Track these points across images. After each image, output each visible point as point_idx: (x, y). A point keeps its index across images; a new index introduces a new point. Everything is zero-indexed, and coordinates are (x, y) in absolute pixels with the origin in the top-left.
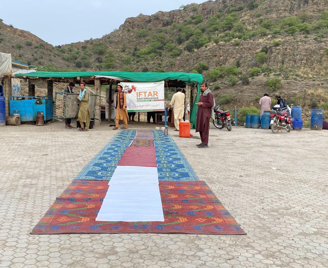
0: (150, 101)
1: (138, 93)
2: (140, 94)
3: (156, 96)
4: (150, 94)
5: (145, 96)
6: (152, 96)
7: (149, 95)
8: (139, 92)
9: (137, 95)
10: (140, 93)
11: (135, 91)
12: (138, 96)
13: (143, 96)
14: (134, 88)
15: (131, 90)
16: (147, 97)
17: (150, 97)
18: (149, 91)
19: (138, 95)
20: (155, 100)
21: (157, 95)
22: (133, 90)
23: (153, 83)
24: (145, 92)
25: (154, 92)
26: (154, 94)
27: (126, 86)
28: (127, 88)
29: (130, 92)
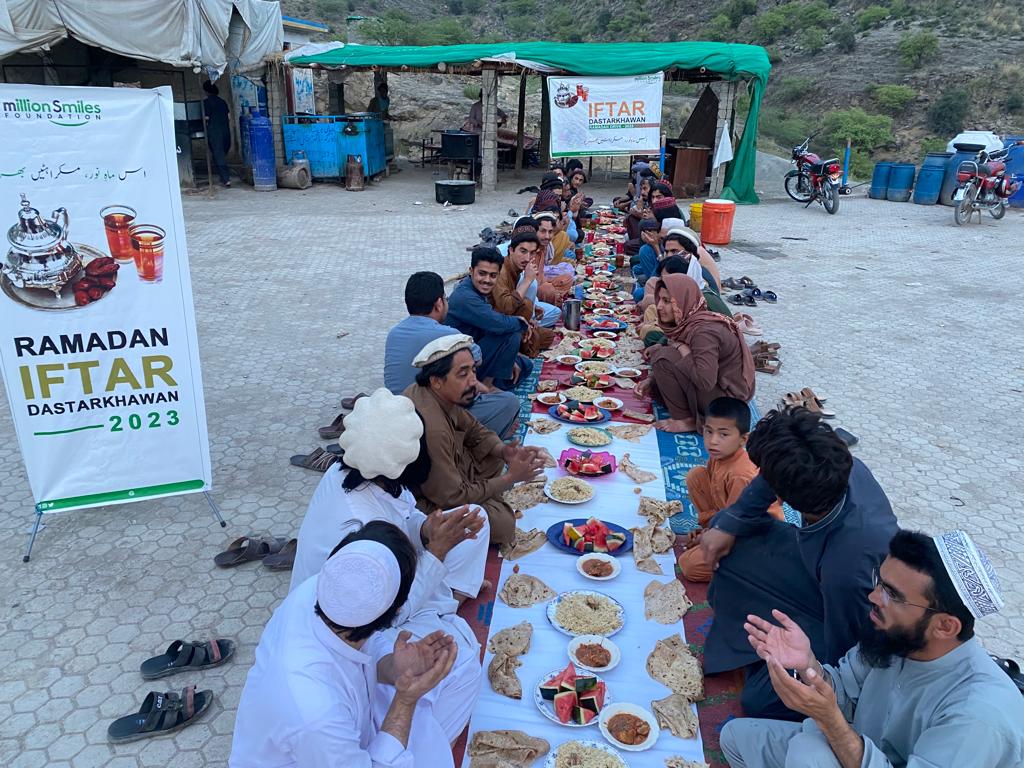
0: (623, 126)
1: (593, 106)
2: (596, 110)
3: (638, 114)
4: (624, 109)
5: (611, 115)
6: (629, 114)
7: (621, 111)
8: (596, 104)
9: (590, 112)
10: (599, 107)
11: (585, 100)
12: (593, 113)
13: (604, 114)
14: (581, 91)
15: (575, 99)
16: (615, 116)
17: (624, 116)
18: (622, 100)
19: (593, 110)
20: (635, 126)
21: (641, 112)
22: (580, 98)
23: (633, 79)
24: (611, 104)
25: (635, 103)
26: (634, 108)
27: (562, 88)
28: (565, 92)
29: (572, 102)
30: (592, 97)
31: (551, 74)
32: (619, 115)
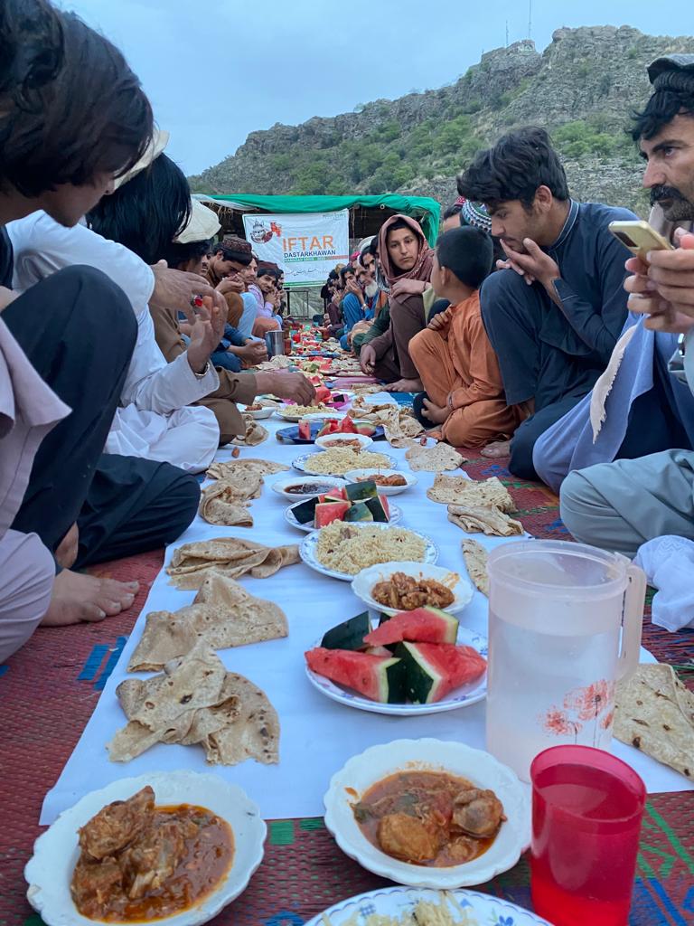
0: (316, 259)
1: (287, 240)
2: (290, 244)
3: (328, 248)
4: (315, 243)
5: (304, 249)
6: (320, 248)
7: (313, 245)
8: (290, 240)
9: (285, 246)
10: (292, 242)
11: (279, 235)
12: (287, 248)
13: (298, 248)
14: (275, 228)
15: (270, 235)
16: (308, 250)
17: (316, 249)
18: (314, 235)
19: (287, 245)
20: (327, 258)
21: (331, 246)
22: (275, 234)
23: (321, 215)
24: (303, 239)
25: (324, 238)
26: (325, 243)
27: (256, 225)
28: (260, 228)
29: (267, 238)
30: (284, 232)
31: (245, 212)
32: (311, 248)
